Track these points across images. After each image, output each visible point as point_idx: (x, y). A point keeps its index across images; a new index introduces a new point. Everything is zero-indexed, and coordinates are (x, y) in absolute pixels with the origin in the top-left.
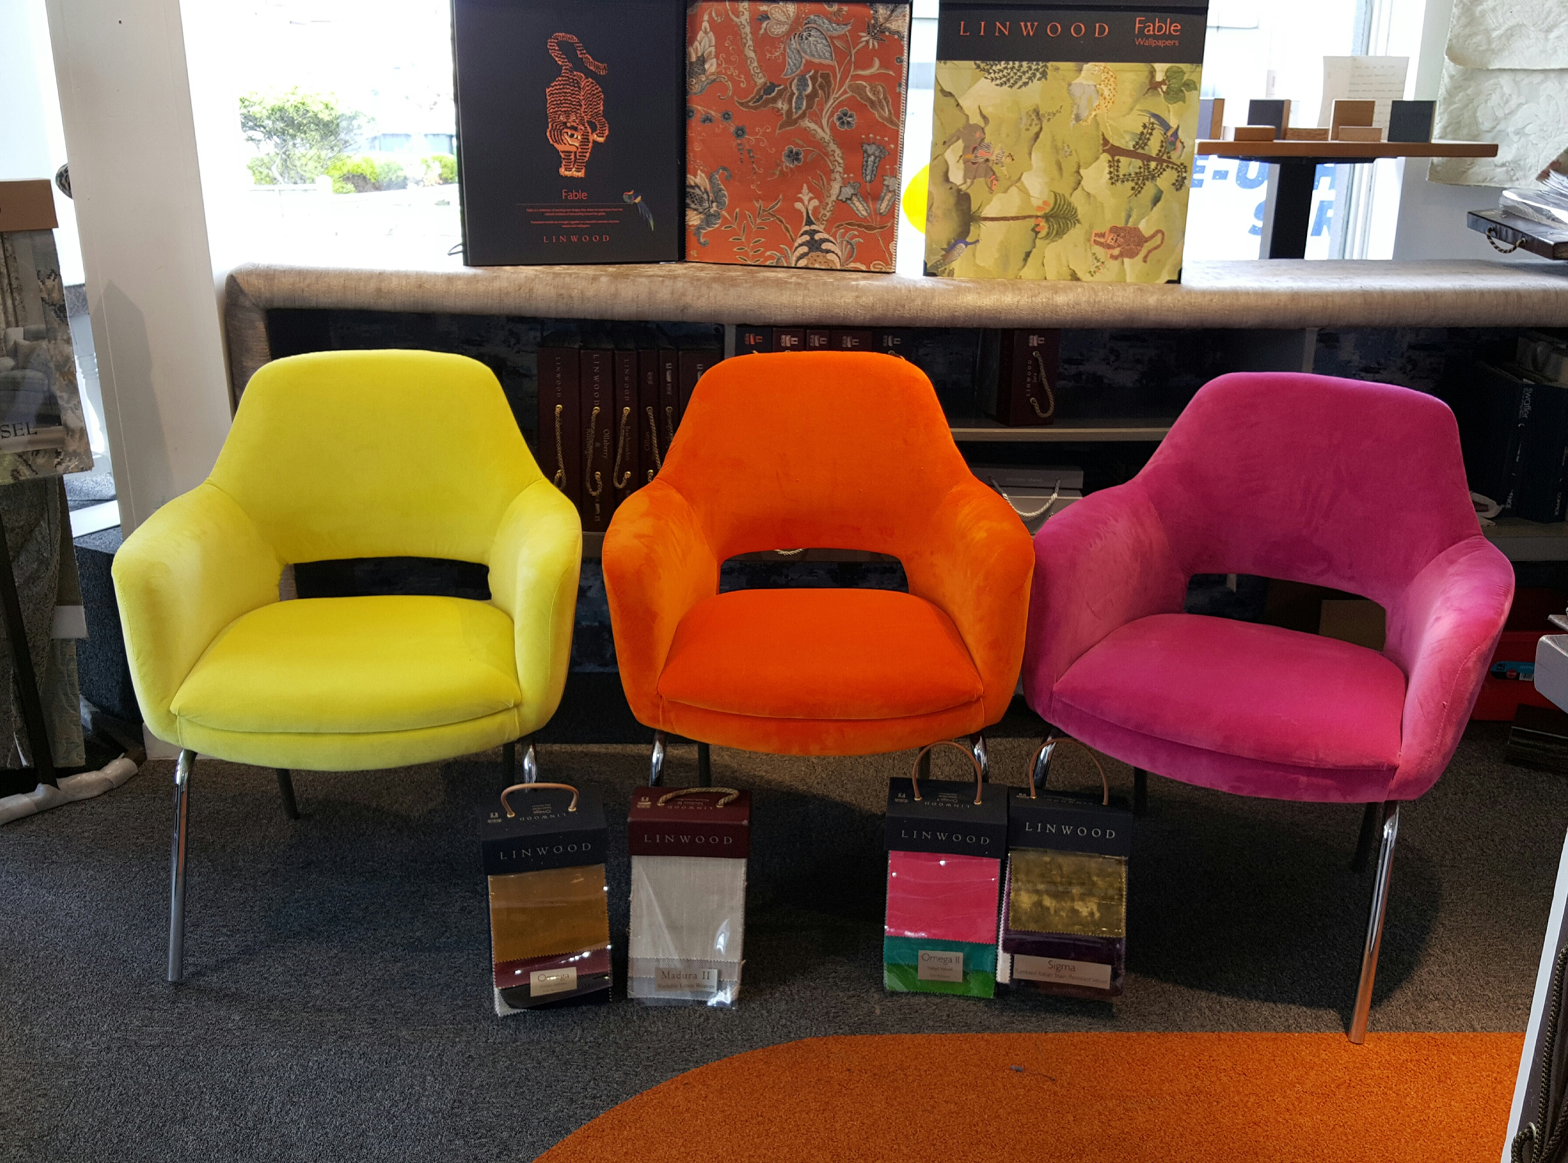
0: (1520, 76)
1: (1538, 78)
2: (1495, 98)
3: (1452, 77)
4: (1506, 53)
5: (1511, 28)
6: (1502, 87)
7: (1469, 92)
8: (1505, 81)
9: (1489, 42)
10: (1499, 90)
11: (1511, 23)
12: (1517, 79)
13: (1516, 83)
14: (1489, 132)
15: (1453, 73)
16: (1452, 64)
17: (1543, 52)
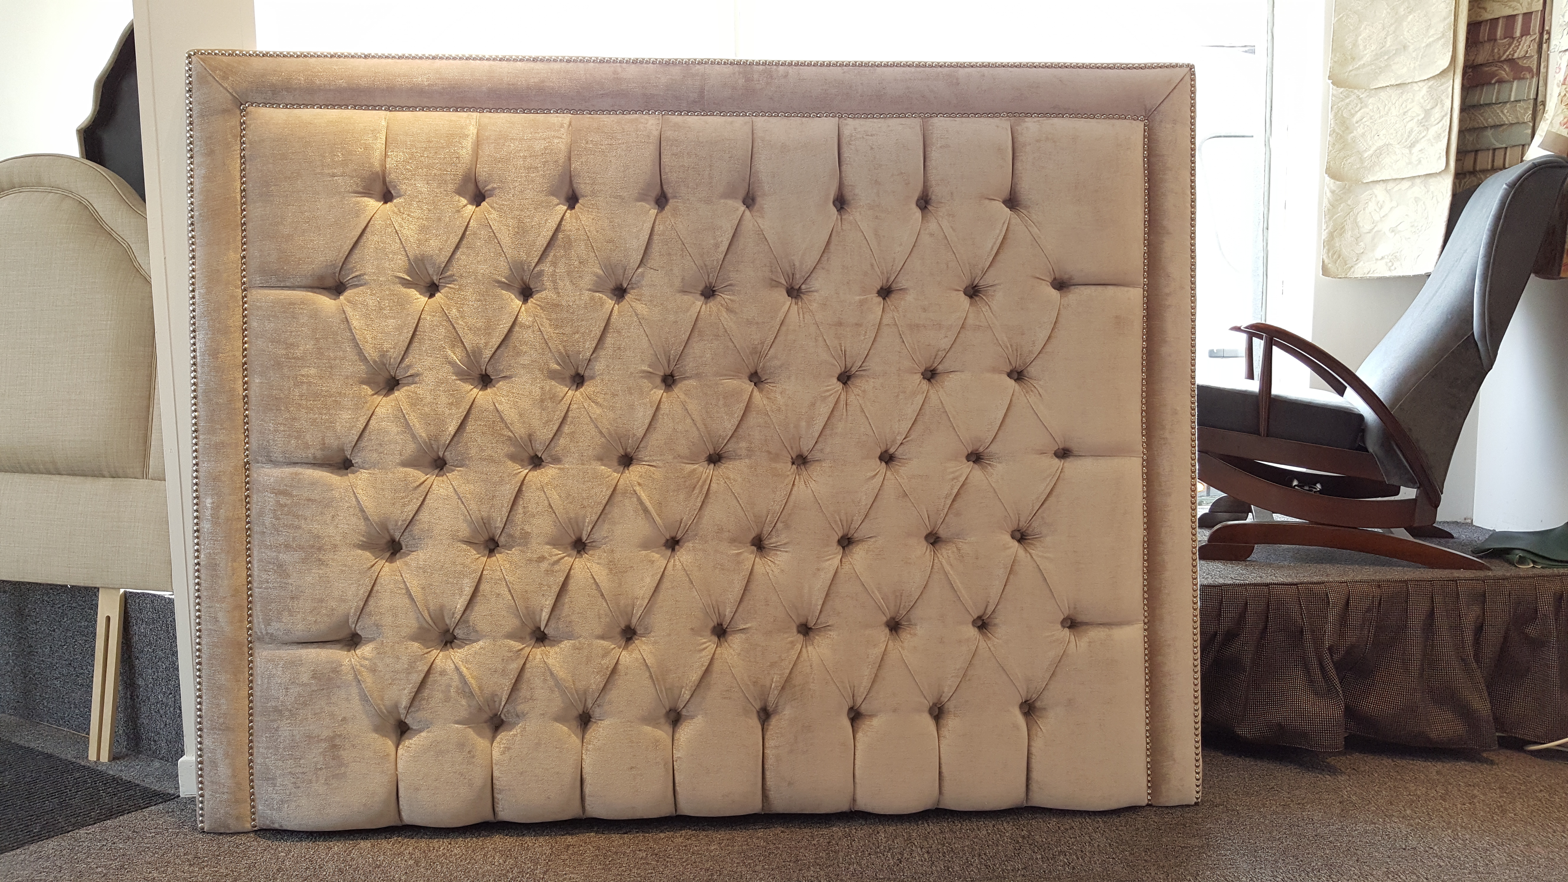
0: (1390, 185)
1: (1406, 184)
2: (1372, 206)
3: (1333, 192)
4: (1377, 168)
5: (1379, 148)
6: (1376, 196)
7: (1349, 202)
8: (1379, 190)
9: (1362, 160)
10: (1374, 198)
11: (1380, 143)
12: (1388, 188)
13: (1388, 191)
14: (1369, 232)
15: (1333, 188)
16: (1332, 181)
17: (1410, 163)
